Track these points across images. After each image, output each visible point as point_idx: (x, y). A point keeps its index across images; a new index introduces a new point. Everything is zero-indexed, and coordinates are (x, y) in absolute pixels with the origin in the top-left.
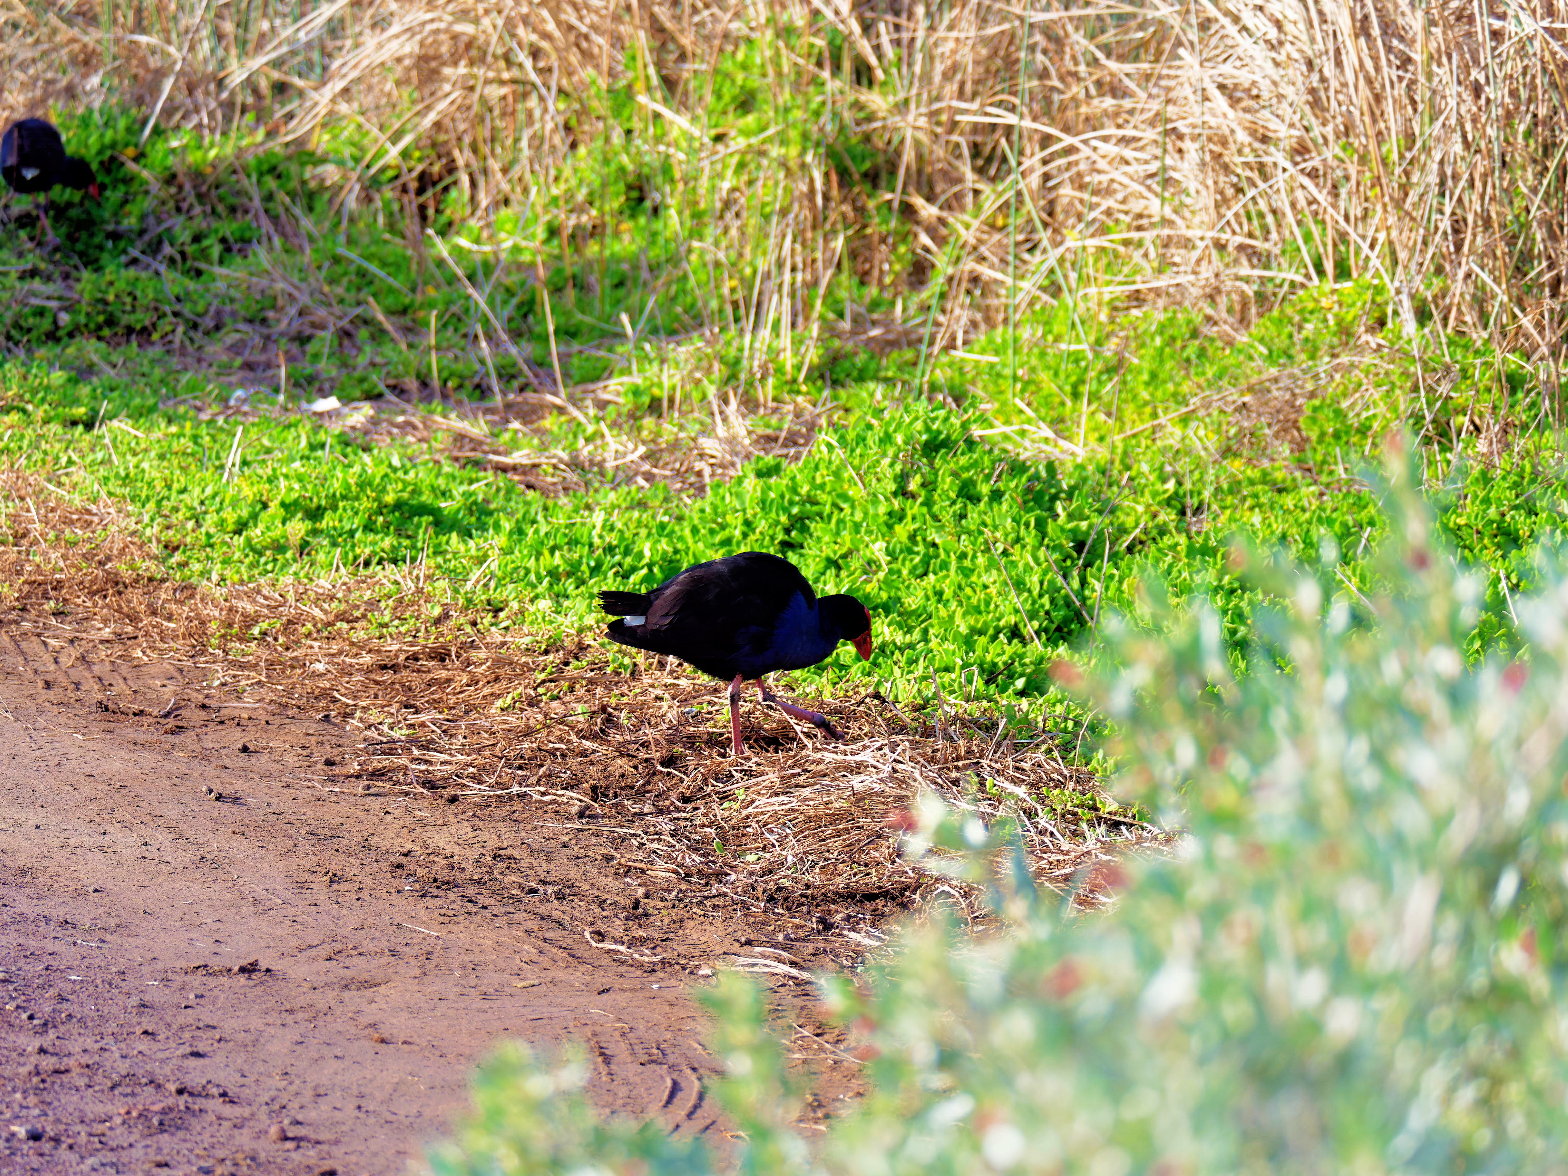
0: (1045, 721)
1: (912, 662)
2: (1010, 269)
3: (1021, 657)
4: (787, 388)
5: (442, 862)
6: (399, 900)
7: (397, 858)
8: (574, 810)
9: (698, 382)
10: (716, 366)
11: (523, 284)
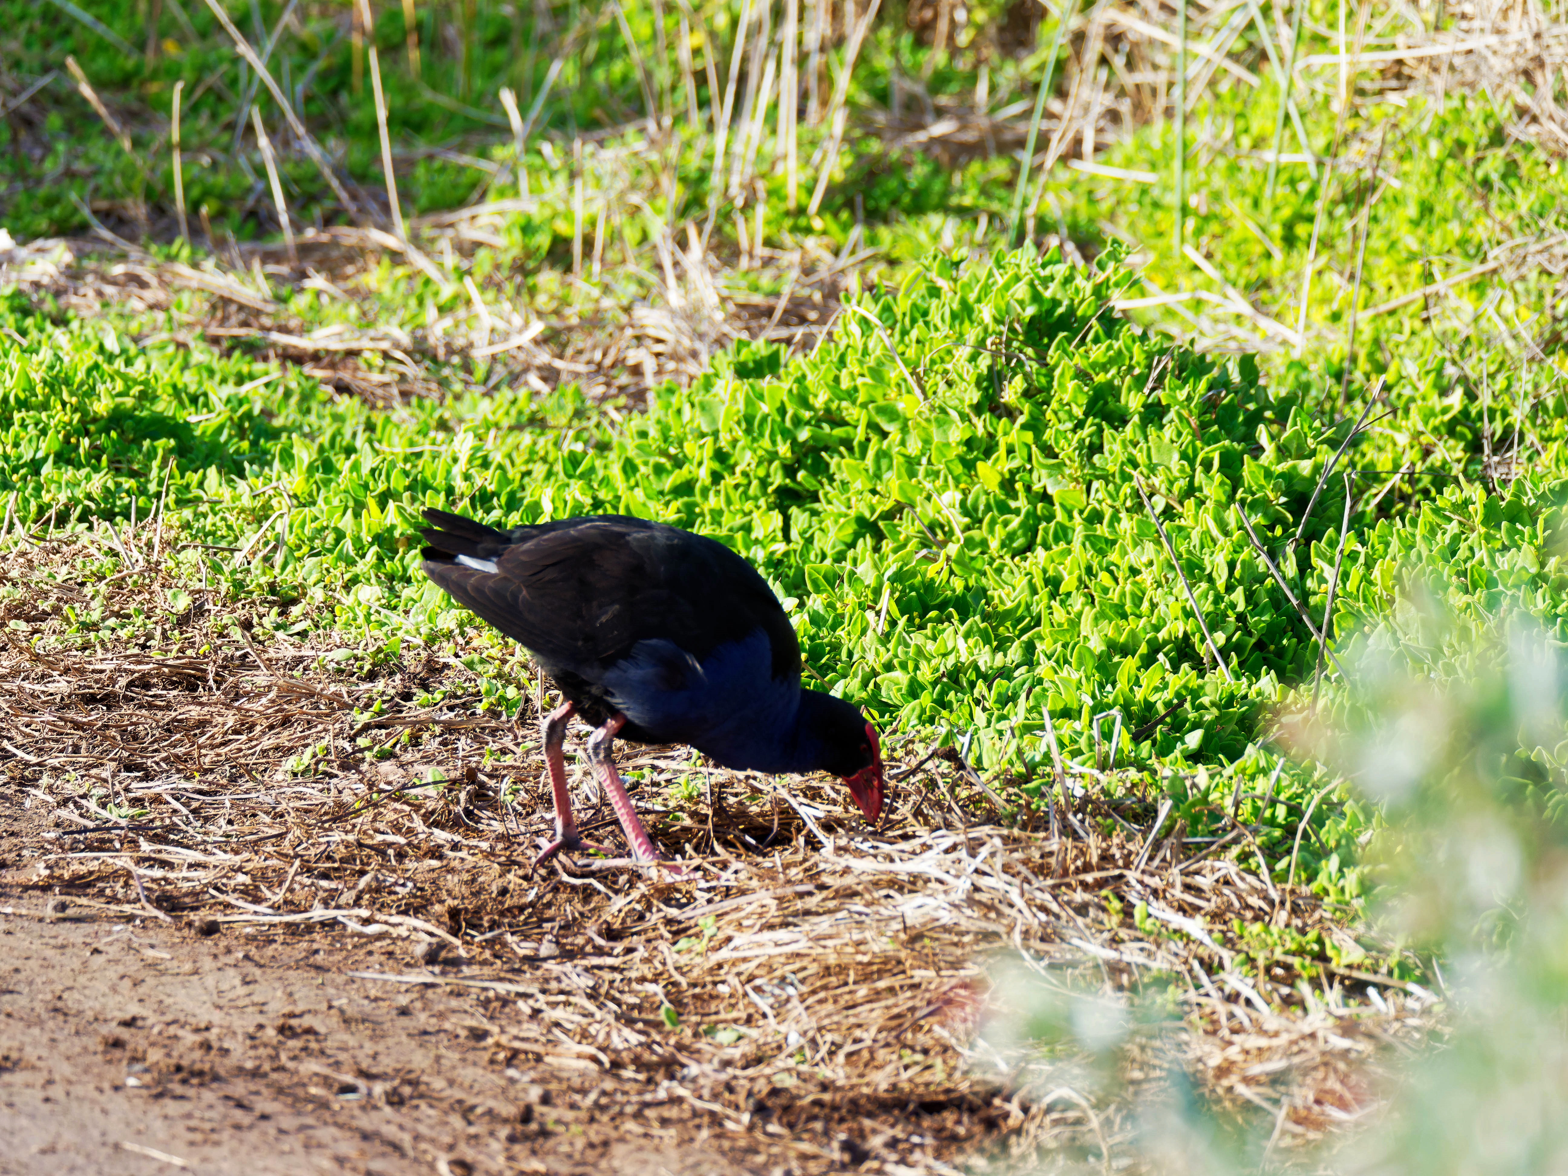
0: (1237, 804)
1: (1007, 700)
2: (1178, 22)
3: (1196, 694)
4: (788, 223)
5: (190, 1038)
6: (117, 1103)
7: (113, 1030)
8: (420, 950)
9: (636, 211)
10: (665, 181)
11: (330, 38)
